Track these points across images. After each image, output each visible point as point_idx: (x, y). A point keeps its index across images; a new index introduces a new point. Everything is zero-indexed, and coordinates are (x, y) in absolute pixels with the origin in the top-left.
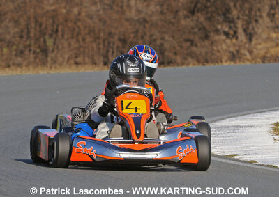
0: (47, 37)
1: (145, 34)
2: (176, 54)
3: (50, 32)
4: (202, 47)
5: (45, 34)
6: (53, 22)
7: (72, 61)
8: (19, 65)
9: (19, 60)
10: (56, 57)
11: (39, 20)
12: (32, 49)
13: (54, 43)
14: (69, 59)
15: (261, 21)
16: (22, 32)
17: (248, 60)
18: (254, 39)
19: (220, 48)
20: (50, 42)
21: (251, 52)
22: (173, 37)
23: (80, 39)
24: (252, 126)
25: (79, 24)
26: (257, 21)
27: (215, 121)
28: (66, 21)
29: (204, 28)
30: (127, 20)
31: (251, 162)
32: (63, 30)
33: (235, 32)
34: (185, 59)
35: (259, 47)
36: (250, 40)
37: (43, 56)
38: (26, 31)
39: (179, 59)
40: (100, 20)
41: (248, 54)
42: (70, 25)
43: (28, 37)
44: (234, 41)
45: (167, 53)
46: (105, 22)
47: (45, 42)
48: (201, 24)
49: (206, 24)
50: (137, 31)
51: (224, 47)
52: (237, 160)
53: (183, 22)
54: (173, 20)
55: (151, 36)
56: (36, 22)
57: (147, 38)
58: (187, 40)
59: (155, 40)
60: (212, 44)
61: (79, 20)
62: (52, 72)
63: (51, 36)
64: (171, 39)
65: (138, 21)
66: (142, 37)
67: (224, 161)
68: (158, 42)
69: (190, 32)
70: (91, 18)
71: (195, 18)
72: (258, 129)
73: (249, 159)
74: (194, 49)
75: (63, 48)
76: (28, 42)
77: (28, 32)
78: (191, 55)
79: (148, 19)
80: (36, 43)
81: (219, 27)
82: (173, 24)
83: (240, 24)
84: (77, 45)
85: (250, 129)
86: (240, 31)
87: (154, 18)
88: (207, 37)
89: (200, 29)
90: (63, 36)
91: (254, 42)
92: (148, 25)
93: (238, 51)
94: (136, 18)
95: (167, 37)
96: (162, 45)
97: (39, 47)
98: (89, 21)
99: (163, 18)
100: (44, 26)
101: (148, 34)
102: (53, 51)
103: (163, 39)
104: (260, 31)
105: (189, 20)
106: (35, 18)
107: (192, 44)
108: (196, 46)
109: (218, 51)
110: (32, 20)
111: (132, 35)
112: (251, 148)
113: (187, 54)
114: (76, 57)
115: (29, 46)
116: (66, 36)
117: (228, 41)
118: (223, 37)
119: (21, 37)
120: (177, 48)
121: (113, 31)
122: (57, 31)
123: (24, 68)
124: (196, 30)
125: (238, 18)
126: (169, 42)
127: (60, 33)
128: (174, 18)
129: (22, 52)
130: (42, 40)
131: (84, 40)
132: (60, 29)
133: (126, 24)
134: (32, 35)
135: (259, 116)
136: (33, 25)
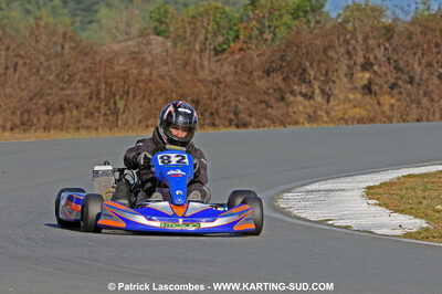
0: (117, 98)
1: (219, 95)
2: (250, 115)
3: (121, 93)
4: (278, 108)
5: (115, 95)
6: (125, 83)
7: (143, 124)
8: (88, 128)
9: (89, 121)
10: (127, 118)
11: (110, 81)
12: (103, 111)
13: (125, 106)
14: (140, 121)
15: (338, 81)
16: (91, 93)
17: (324, 122)
18: (331, 99)
19: (296, 109)
20: (121, 104)
21: (328, 113)
22: (248, 98)
23: (152, 101)
24: (343, 190)
25: (151, 85)
26: (334, 82)
27: (305, 185)
28: (137, 81)
29: (280, 89)
30: (199, 81)
31: (346, 227)
32: (134, 92)
33: (313, 93)
34: (260, 120)
35: (336, 108)
36: (328, 101)
37: (113, 118)
38: (95, 92)
39: (253, 120)
40: (173, 80)
41: (325, 115)
42: (141, 85)
43: (98, 99)
44: (312, 102)
45: (241, 115)
46: (177, 83)
47: (115, 103)
48: (277, 84)
49: (282, 85)
50: (211, 92)
51: (301, 108)
52: (332, 225)
53: (258, 83)
54: (248, 81)
55: (225, 97)
56: (106, 83)
57: (221, 99)
58: (261, 102)
59: (229, 101)
60: (288, 105)
61: (150, 81)
62: (129, 134)
63: (121, 98)
64: (245, 100)
65: (211, 81)
66: (215, 99)
67: (318, 226)
68: (233, 104)
69: (265, 93)
70: (163, 79)
71: (270, 79)
72: (350, 193)
73: (344, 225)
74: (269, 110)
75: (135, 109)
76: (97, 105)
77: (98, 93)
78: (266, 116)
79: (222, 80)
80: (106, 105)
81: (295, 87)
82: (247, 85)
83: (316, 84)
84: (148, 106)
85: (342, 193)
86: (317, 91)
87: (228, 79)
88: (283, 98)
89: (275, 90)
90: (134, 97)
91: (331, 104)
92: (221, 86)
93: (315, 112)
94: (209, 78)
95: (242, 99)
96: (236, 106)
97: (110, 109)
98: (161, 82)
99: (237, 78)
100: (114, 88)
101: (222, 95)
102: (124, 112)
103: (237, 100)
104: (336, 92)
105: (263, 81)
106: (106, 78)
107: (267, 106)
108: (272, 107)
109: (295, 113)
110: (103, 80)
111: (206, 97)
112: (345, 213)
113: (263, 116)
114: (148, 119)
115: (99, 108)
116: (138, 98)
117: (307, 102)
118: (300, 98)
119: (91, 98)
120: (253, 109)
121: (186, 91)
122: (128, 93)
123: (100, 130)
124: (271, 91)
125: (315, 78)
126: (244, 103)
127: (131, 95)
128: (248, 79)
129: (92, 114)
130: (112, 101)
131: (155, 101)
132: (131, 90)
133: (199, 84)
134: (102, 96)
135: (349, 179)
136: (103, 85)
